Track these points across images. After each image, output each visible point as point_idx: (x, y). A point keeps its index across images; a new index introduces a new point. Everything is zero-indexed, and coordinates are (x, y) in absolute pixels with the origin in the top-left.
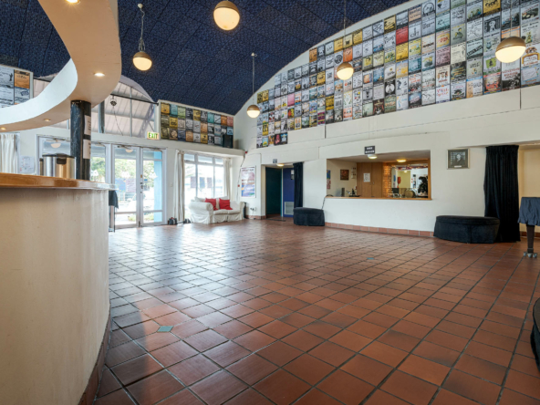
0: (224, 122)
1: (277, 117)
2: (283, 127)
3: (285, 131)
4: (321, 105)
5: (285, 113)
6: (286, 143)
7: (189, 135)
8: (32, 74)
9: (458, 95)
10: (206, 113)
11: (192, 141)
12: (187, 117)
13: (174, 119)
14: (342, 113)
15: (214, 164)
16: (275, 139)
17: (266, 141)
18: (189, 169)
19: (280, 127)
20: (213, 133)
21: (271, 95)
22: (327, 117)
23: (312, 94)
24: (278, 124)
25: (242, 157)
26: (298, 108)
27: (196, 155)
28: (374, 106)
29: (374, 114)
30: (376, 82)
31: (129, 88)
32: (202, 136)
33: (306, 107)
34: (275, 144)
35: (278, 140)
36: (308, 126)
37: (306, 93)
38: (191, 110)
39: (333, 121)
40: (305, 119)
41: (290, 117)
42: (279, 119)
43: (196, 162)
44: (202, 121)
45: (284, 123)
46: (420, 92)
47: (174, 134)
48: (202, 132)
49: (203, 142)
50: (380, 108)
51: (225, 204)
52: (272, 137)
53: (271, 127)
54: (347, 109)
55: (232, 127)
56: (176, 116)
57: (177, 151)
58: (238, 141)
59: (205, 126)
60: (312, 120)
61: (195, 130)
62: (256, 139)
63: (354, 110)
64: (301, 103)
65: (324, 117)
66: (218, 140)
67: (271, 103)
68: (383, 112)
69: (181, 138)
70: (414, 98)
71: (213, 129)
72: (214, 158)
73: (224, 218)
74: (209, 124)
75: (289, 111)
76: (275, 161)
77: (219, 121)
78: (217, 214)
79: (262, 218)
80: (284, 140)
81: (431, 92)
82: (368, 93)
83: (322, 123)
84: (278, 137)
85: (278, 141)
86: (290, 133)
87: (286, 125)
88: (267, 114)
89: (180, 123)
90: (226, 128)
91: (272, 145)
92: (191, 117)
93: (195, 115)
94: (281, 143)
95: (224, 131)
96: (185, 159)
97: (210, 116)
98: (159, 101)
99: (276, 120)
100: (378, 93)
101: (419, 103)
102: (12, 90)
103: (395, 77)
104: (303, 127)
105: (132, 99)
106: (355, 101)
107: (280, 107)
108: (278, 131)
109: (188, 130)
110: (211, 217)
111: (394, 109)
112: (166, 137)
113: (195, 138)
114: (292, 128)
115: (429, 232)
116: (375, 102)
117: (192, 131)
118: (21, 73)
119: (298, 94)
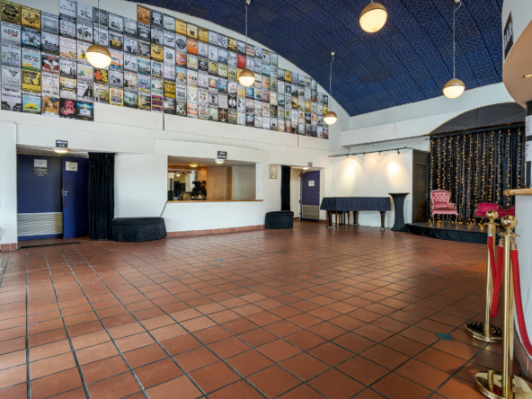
1: (66, 70)
2: (81, 91)
4: (157, 86)
5: (86, 71)
6: (90, 119)
9: (273, 128)
14: (186, 107)
16: (62, 106)
17: (34, 102)
19: (75, 89)
21: (48, 24)
22: (166, 105)
23: (143, 65)
24: (68, 82)
26: (117, 75)
28: (219, 114)
29: (220, 121)
30: (221, 91)
33: (131, 78)
35: (70, 109)
36: (136, 107)
37: (131, 59)
39: (174, 112)
40: (129, 95)
41: (98, 80)
42: (73, 76)
45: (85, 86)
46: (254, 116)
50: (225, 116)
52: (52, 100)
53: (49, 81)
54: (192, 105)
60: (142, 101)
63: (200, 108)
64: (123, 69)
65: (161, 103)
67: (49, 38)
68: (227, 121)
70: (250, 119)
75: (97, 71)
76: (62, 143)
80: (84, 112)
81: (259, 118)
82: (213, 98)
83: (158, 109)
84: (69, 104)
85: (69, 111)
86: (99, 105)
87: (90, 91)
88: (34, 53)
91: (52, 115)
99: (62, 74)
100: (223, 101)
101: (252, 124)
103: (236, 94)
104: (126, 105)
106: (200, 100)
107: (74, 56)
108: (68, 95)
111: (235, 122)
114: (104, 100)
115: (260, 226)
116: (220, 109)
119: (116, 55)
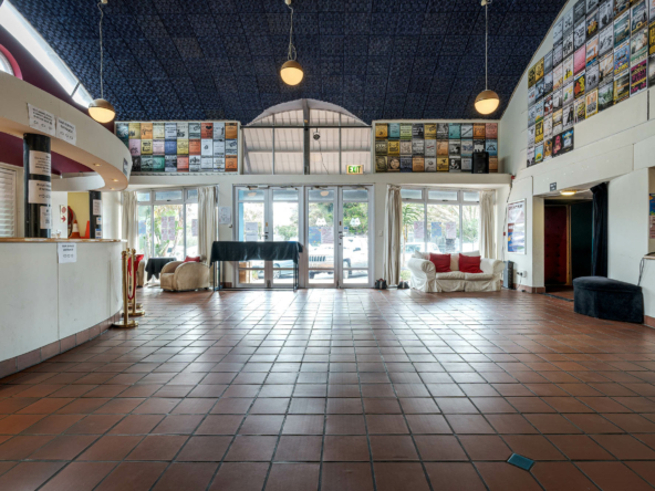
0: (478, 133)
1: (556, 104)
2: (565, 119)
3: (569, 127)
4: (639, 46)
5: (569, 90)
6: (571, 148)
7: (417, 162)
8: (239, 123)
10: (447, 125)
11: (422, 170)
12: (415, 136)
13: (393, 144)
15: (460, 202)
16: (554, 146)
17: (540, 152)
18: (412, 211)
19: (561, 120)
20: (459, 153)
21: (547, 65)
22: (652, 71)
23: (620, 29)
24: (557, 115)
25: (508, 186)
26: (593, 72)
27: (424, 190)
31: (337, 115)
32: (440, 161)
33: (607, 63)
34: (553, 155)
35: (559, 145)
36: (611, 103)
37: (608, 33)
38: (422, 125)
40: (604, 90)
41: (577, 94)
43: (425, 200)
44: (438, 138)
45: (568, 110)
47: (395, 163)
48: (438, 155)
49: (441, 169)
51: (470, 264)
52: (548, 142)
53: (547, 124)
55: (495, 138)
56: (397, 139)
57: (388, 187)
58: (504, 161)
59: (444, 146)
60: (619, 88)
61: (427, 154)
62: (526, 151)
64: (597, 58)
65: (644, 73)
66: (467, 163)
67: (548, 79)
69: (406, 168)
71: (459, 148)
72: (460, 191)
73: (458, 286)
74: (451, 142)
75: (577, 83)
76: (553, 186)
77: (470, 134)
78: (440, 279)
79: (535, 291)
80: (567, 143)
83: (640, 87)
84: (558, 141)
85: (558, 148)
86: (578, 126)
87: (571, 113)
88: (541, 103)
89: (404, 147)
90: (483, 143)
91: (549, 159)
92: (421, 135)
93: (427, 131)
94: (562, 151)
95: (479, 148)
96: (403, 196)
97: (452, 129)
98: (374, 122)
102: (223, 143)
104: (601, 108)
105: (340, 127)
107: (561, 82)
108: (558, 129)
109: (416, 154)
110: (430, 283)
112: (382, 169)
113: (427, 165)
114: (582, 117)
117: (423, 155)
118: (231, 124)
119: (592, 44)
